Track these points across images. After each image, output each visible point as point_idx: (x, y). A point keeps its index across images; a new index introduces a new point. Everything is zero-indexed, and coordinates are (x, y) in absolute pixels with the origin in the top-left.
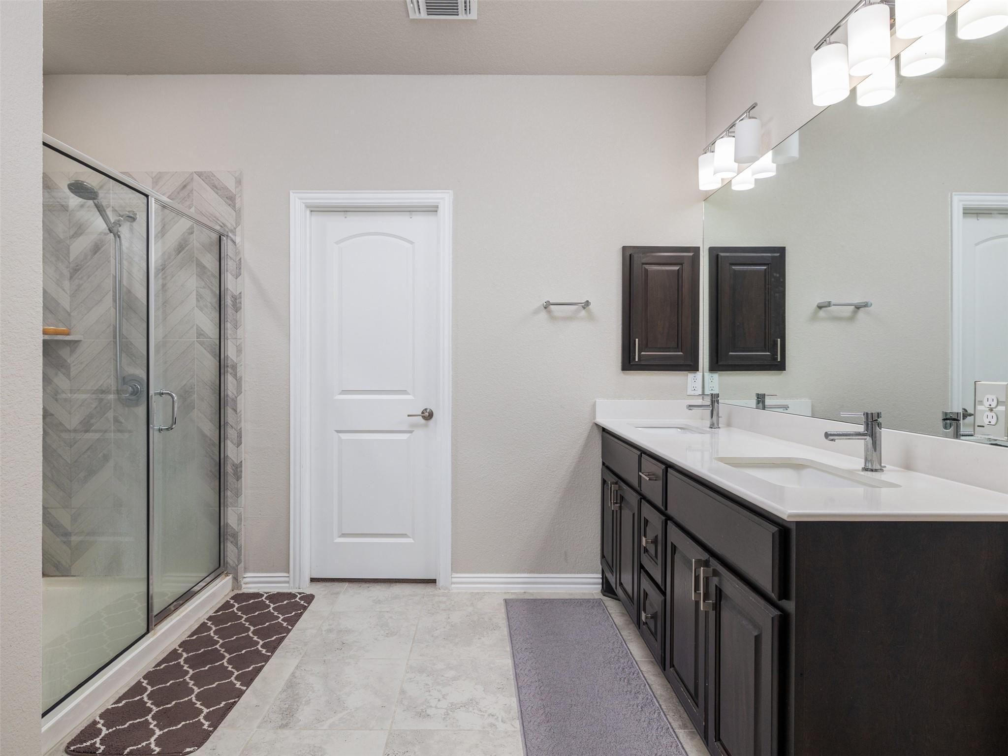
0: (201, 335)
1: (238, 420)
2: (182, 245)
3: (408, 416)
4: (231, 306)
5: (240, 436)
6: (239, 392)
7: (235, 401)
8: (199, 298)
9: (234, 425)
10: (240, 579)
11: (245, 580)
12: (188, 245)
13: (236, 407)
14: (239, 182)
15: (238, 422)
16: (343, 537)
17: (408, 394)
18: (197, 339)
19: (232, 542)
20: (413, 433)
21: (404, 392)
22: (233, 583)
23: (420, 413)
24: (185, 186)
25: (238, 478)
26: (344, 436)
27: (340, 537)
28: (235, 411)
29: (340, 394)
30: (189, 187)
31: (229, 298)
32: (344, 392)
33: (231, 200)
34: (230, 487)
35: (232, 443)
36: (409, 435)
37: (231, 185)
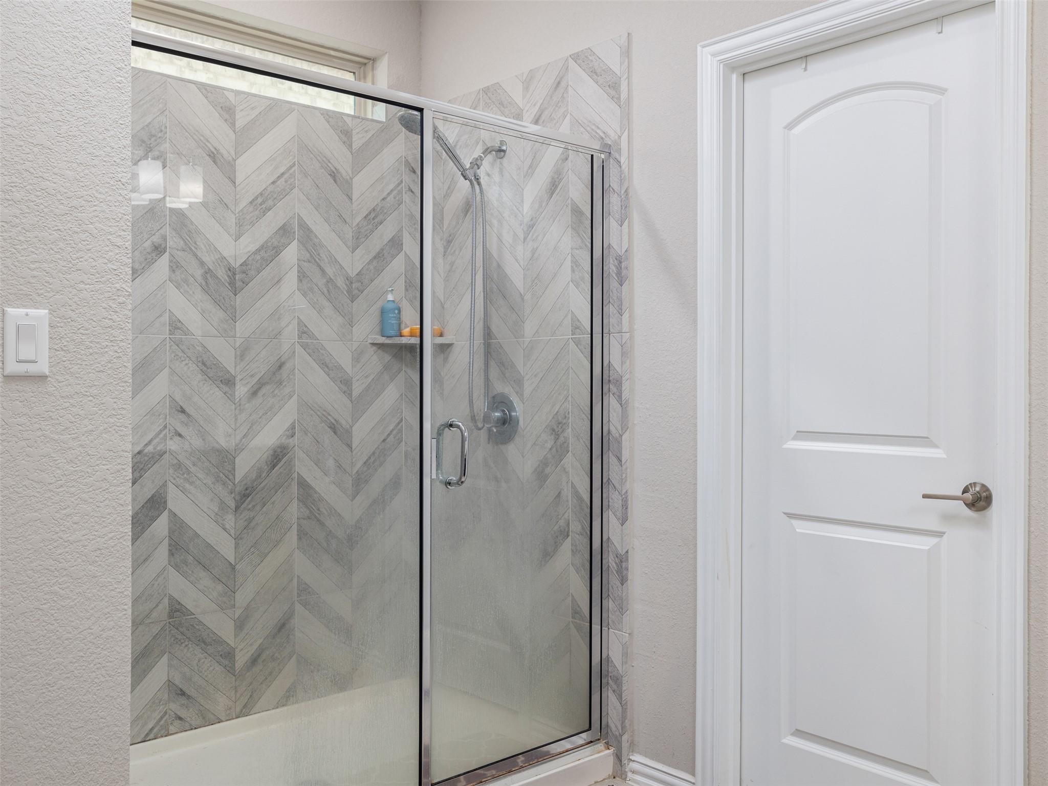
0: (577, 328)
1: (624, 475)
2: (555, 181)
3: (925, 496)
4: (614, 276)
5: (625, 506)
6: (625, 427)
7: (619, 442)
8: (574, 267)
9: (617, 485)
10: (625, 761)
11: (631, 764)
12: (561, 179)
13: (621, 454)
14: (627, 53)
15: (623, 481)
16: (796, 736)
17: (934, 446)
18: (572, 335)
19: (614, 691)
20: (945, 536)
21: (923, 441)
22: (614, 764)
23: (959, 493)
24: (559, 83)
25: (622, 580)
26: (802, 527)
27: (793, 734)
28: (620, 460)
29: (795, 438)
30: (563, 84)
31: (611, 261)
32: (802, 435)
33: (613, 87)
34: (612, 593)
35: (615, 516)
36: (933, 541)
37: (614, 62)
